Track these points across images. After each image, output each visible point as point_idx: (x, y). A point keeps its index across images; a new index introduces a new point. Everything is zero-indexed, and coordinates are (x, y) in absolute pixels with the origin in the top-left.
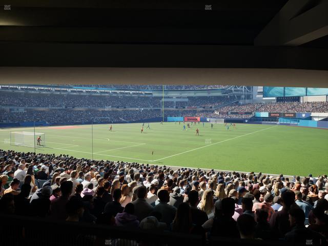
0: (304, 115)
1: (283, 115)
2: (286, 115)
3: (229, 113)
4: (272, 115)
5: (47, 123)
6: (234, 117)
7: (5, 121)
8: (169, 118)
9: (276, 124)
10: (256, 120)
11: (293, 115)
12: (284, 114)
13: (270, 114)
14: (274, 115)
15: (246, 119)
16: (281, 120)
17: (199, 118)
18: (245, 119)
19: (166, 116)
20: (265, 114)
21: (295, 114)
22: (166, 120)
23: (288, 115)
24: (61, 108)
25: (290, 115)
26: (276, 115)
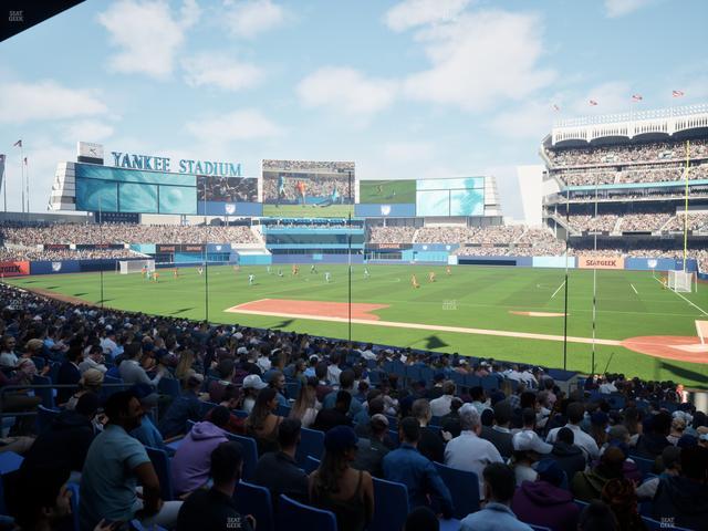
0: (219, 248)
1: (182, 249)
2: (189, 248)
4: (162, 249)
11: (200, 249)
12: (184, 246)
13: (158, 246)
14: (165, 249)
16: (178, 259)
17: (24, 265)
21: (203, 246)
23: (191, 248)
25: (195, 248)
26: (169, 249)
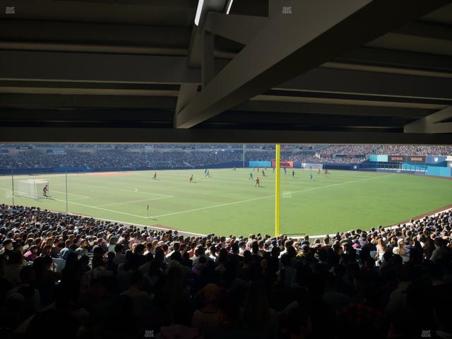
0: (436, 160)
1: (407, 160)
2: (412, 159)
3: (334, 155)
4: (393, 159)
5: (88, 168)
6: (339, 161)
7: (36, 166)
8: (251, 163)
9: (395, 171)
10: (370, 166)
11: (421, 159)
12: (410, 157)
13: (390, 157)
14: (395, 159)
15: (355, 164)
16: (405, 167)
17: (291, 163)
18: (353, 165)
19: (248, 160)
20: (383, 158)
21: (424, 158)
22: (247, 166)
23: (415, 159)
24: (110, 149)
25: (418, 159)
26: (398, 159)
